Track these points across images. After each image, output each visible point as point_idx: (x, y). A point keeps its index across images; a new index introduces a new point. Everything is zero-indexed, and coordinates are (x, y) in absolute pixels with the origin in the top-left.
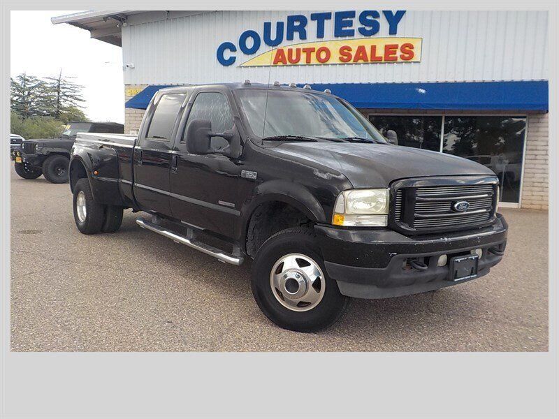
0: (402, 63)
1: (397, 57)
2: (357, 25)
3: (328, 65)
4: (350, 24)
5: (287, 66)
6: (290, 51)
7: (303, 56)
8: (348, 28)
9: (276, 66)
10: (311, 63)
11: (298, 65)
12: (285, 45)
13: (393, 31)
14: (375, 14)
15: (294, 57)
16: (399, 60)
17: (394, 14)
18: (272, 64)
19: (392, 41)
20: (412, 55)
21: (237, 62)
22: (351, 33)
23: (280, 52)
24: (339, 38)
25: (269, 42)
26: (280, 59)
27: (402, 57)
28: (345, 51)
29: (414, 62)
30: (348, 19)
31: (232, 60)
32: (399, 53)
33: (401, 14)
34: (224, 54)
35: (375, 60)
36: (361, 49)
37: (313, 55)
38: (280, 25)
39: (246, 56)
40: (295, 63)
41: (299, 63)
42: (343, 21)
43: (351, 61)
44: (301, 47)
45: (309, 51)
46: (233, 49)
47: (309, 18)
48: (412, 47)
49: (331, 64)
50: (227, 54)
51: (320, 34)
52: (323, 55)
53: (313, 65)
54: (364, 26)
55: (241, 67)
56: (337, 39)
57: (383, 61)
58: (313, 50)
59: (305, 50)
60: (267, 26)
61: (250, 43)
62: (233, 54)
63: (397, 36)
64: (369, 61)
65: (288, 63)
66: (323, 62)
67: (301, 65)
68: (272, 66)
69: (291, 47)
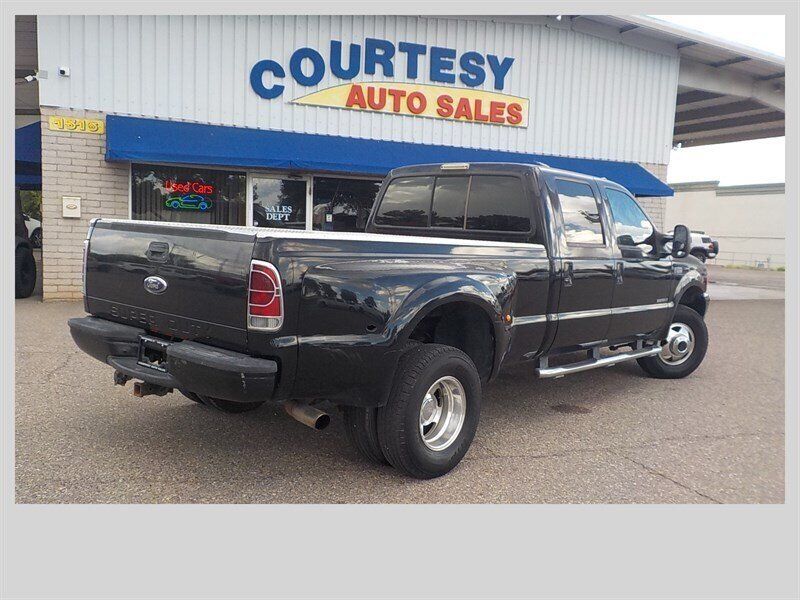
0: (508, 126)
1: (503, 119)
2: (457, 71)
3: (422, 117)
4: (450, 66)
5: (366, 111)
6: (371, 90)
7: (390, 100)
8: (447, 72)
9: (350, 110)
10: (400, 112)
11: (381, 113)
12: (362, 80)
13: (499, 85)
14: (478, 58)
15: (377, 101)
16: (506, 123)
17: (500, 62)
18: (344, 107)
19: (498, 98)
20: (519, 118)
21: (286, 95)
22: (451, 79)
23: (356, 90)
24: (436, 83)
25: (338, 72)
26: (356, 100)
27: (509, 120)
28: (444, 102)
29: (521, 127)
30: (447, 59)
31: (278, 91)
32: (506, 114)
33: (508, 62)
34: (261, 79)
35: (480, 119)
36: (464, 102)
37: (403, 101)
38: (355, 49)
39: (302, 87)
40: (377, 109)
41: (383, 110)
42: (440, 61)
43: (452, 117)
44: (388, 87)
45: (397, 95)
46: (278, 72)
47: (397, 47)
48: (518, 108)
49: (427, 118)
50: (269, 80)
51: (412, 73)
52: (417, 103)
53: (403, 115)
54: (466, 73)
55: (292, 104)
56: (432, 83)
57: (489, 122)
58: (403, 94)
59: (393, 93)
60: (336, 47)
61: (307, 67)
62: (278, 81)
63: (503, 92)
64: (473, 120)
65: (368, 108)
66: (416, 112)
67: (386, 114)
68: (343, 109)
69: (371, 85)
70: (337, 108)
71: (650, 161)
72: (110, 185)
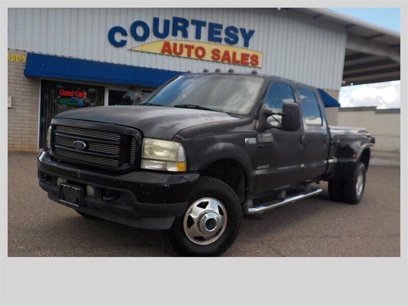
0: (251, 67)
1: (248, 63)
2: (223, 36)
3: (203, 60)
4: (219, 33)
5: (172, 56)
6: (175, 45)
7: (185, 50)
8: (217, 36)
9: (163, 55)
10: (191, 57)
11: (180, 57)
12: (170, 39)
13: (246, 44)
14: (236, 30)
15: (178, 50)
16: (250, 65)
17: (247, 32)
19: (245, 51)
20: (257, 63)
21: (128, 46)
22: (219, 40)
23: (167, 44)
24: (211, 42)
25: (157, 34)
26: (167, 50)
27: (251, 63)
28: (215, 52)
29: (258, 67)
30: (218, 29)
31: (123, 43)
32: (250, 60)
33: (252, 32)
34: (114, 36)
35: (235, 62)
36: (227, 53)
37: (193, 51)
38: (167, 23)
39: (136, 41)
40: (178, 55)
41: (182, 55)
42: (214, 30)
43: (220, 61)
44: (184, 43)
45: (189, 48)
46: (124, 33)
47: (190, 22)
48: (257, 57)
49: (206, 60)
50: (118, 37)
51: (198, 36)
52: (200, 53)
53: (192, 59)
54: (228, 37)
55: (131, 50)
56: (209, 42)
57: (240, 64)
58: (193, 47)
59: (187, 46)
60: (156, 21)
61: (140, 31)
62: (124, 38)
63: (248, 48)
64: (232, 62)
65: (173, 54)
66: (200, 58)
67: (184, 57)
68: (160, 54)
69: (175, 42)
70: (156, 54)
71: (330, 88)
72: (29, 90)
